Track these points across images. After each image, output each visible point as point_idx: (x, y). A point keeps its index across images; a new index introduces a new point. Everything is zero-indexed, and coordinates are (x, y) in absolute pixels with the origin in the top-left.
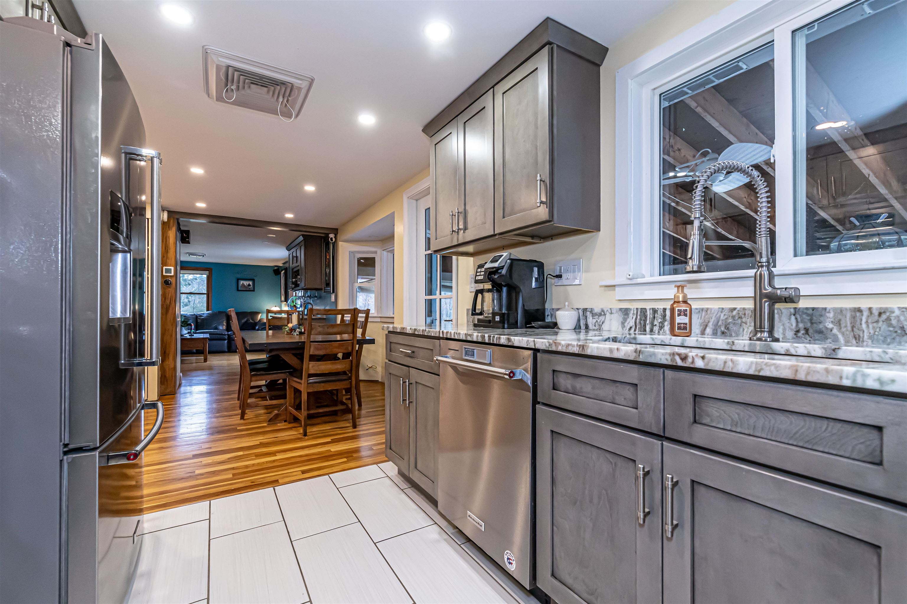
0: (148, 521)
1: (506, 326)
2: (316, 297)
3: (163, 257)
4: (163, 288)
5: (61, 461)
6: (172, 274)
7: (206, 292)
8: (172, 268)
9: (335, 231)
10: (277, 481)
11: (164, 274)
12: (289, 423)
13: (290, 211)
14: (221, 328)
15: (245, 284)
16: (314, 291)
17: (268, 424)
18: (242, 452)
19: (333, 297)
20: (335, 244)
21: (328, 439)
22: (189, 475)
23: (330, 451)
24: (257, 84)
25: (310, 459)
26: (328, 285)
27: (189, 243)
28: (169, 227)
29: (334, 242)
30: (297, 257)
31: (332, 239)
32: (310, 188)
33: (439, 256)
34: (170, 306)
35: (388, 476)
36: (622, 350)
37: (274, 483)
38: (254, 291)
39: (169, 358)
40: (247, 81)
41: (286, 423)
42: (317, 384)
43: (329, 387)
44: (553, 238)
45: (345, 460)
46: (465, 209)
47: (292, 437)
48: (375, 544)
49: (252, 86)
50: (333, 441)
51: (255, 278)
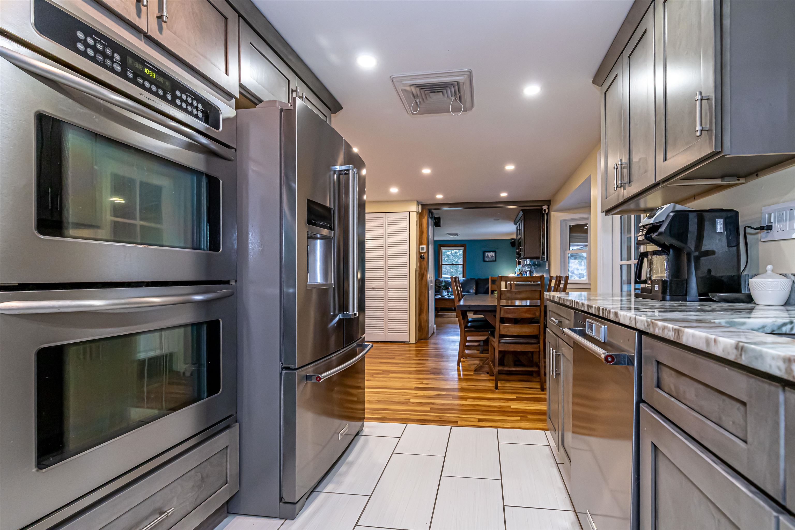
0: (368, 427)
1: (668, 297)
2: (536, 265)
3: (420, 238)
4: (420, 262)
5: (281, 373)
6: (425, 251)
7: (462, 263)
8: (425, 246)
9: (548, 202)
10: (457, 422)
11: (420, 251)
12: (490, 376)
13: (504, 190)
14: (471, 291)
15: (489, 256)
16: (535, 260)
17: (474, 374)
18: (445, 392)
19: (547, 264)
20: (548, 215)
21: (514, 396)
22: (406, 401)
23: (509, 407)
24: (434, 92)
25: (489, 410)
26: (543, 253)
27: (440, 227)
28: (423, 216)
29: (548, 212)
30: (520, 230)
31: (545, 210)
32: (510, 167)
33: (633, 216)
34: (424, 275)
35: (550, 445)
36: (720, 342)
37: (454, 423)
38: (496, 261)
39: (423, 313)
40: (426, 92)
41: (488, 375)
42: (507, 345)
43: (519, 348)
44: (759, 173)
45: (519, 418)
46: (630, 159)
47: (487, 388)
48: (504, 506)
49: (431, 94)
50: (518, 399)
51: (497, 250)
